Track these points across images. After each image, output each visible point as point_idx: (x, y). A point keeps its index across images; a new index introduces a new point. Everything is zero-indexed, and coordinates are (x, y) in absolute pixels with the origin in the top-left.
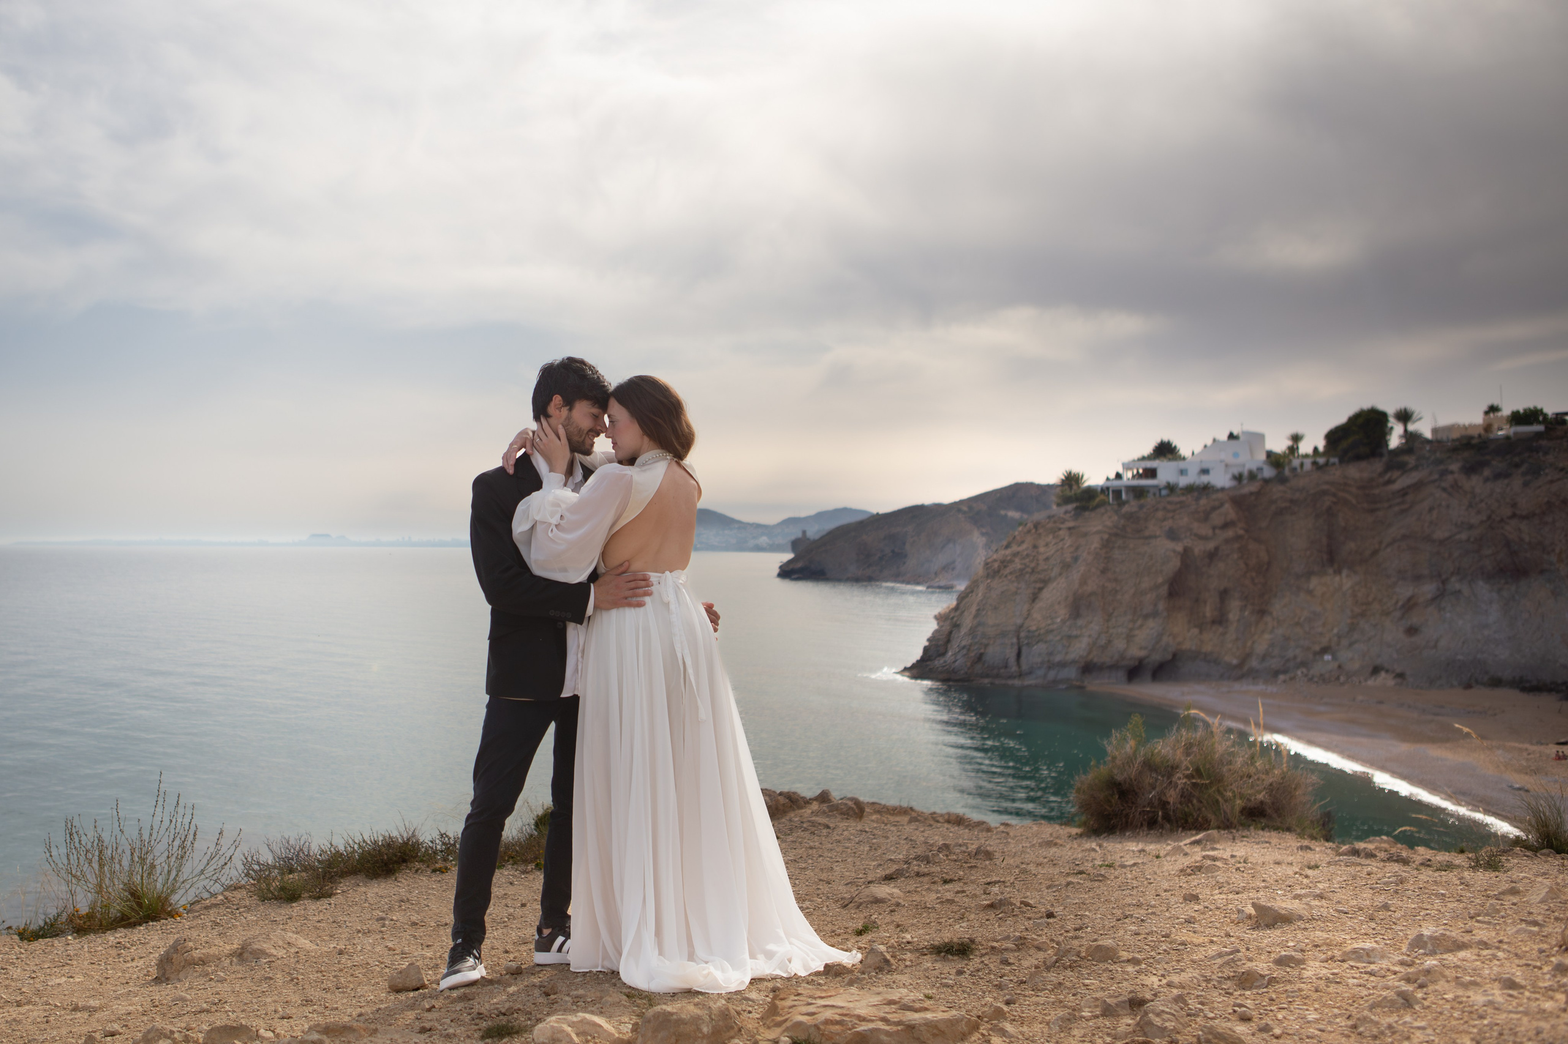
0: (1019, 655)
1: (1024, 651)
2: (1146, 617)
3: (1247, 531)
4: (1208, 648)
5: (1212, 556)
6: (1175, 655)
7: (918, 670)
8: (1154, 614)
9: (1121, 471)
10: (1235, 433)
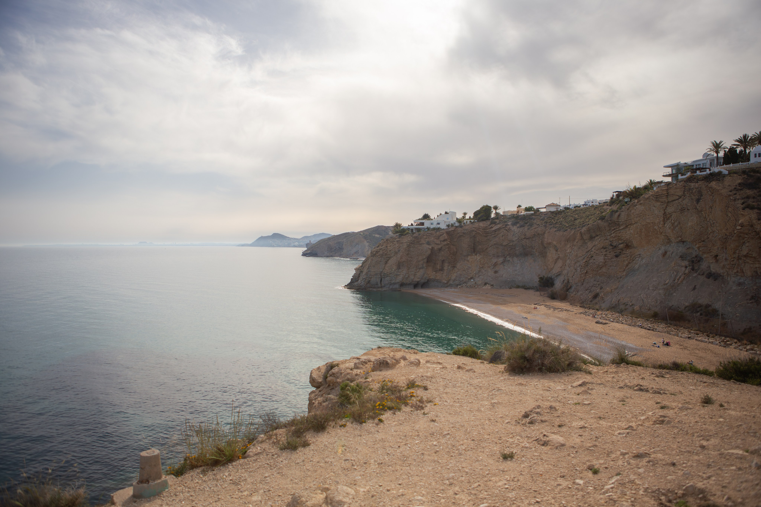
0: (381, 281)
1: (383, 279)
2: (420, 268)
3: (450, 242)
4: (438, 278)
5: (440, 250)
6: (428, 280)
7: (350, 286)
8: (422, 268)
9: (413, 223)
10: (448, 211)
